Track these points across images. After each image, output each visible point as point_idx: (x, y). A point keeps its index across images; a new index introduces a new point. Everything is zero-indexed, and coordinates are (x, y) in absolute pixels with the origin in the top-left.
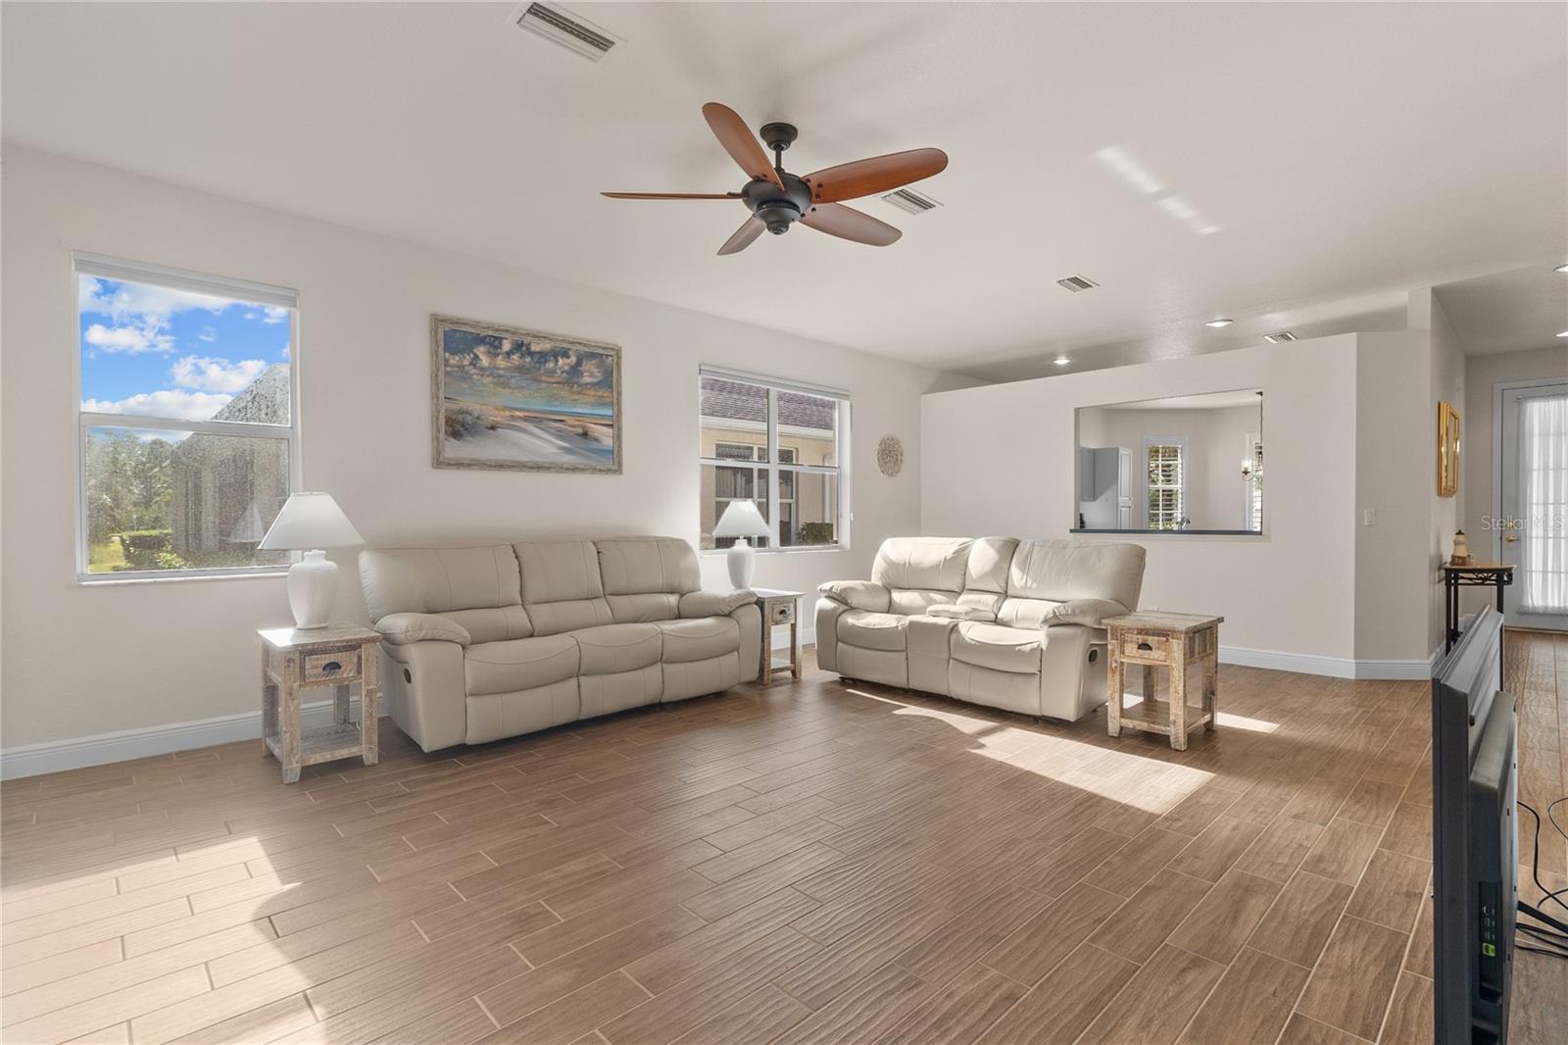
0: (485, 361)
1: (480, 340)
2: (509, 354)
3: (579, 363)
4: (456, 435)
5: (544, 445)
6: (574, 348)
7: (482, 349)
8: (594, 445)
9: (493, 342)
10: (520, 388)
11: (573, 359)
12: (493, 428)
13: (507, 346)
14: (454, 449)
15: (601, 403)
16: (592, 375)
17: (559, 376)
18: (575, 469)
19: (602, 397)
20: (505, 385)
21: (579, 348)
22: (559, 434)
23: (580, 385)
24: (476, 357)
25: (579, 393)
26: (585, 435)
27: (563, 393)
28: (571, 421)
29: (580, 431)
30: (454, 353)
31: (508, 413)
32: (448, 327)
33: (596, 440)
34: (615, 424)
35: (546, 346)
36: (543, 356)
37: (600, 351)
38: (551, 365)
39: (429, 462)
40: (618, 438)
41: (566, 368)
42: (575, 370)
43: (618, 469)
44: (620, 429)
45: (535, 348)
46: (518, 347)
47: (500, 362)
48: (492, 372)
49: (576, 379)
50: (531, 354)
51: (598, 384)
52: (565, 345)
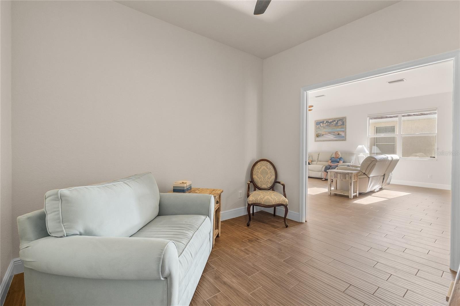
0: (322, 125)
1: (321, 122)
2: (325, 123)
3: (337, 122)
4: (318, 137)
5: (331, 137)
6: (336, 120)
7: (321, 123)
8: (341, 136)
9: (323, 122)
10: (327, 128)
11: (336, 121)
12: (323, 135)
13: (325, 122)
14: (318, 139)
15: (342, 128)
16: (340, 123)
17: (333, 125)
18: (336, 140)
19: (342, 127)
20: (325, 128)
21: (337, 119)
22: (334, 135)
23: (338, 126)
24: (321, 125)
25: (337, 127)
26: (339, 134)
27: (335, 128)
28: (336, 132)
29: (338, 134)
30: (317, 125)
31: (325, 133)
32: (317, 122)
33: (341, 135)
34: (345, 132)
35: (331, 120)
36: (331, 122)
37: (342, 119)
38: (332, 123)
39: (314, 141)
40: (345, 134)
41: (335, 123)
42: (337, 123)
43: (345, 140)
44: (346, 132)
45: (329, 121)
46: (327, 122)
47: (324, 125)
48: (323, 127)
49: (337, 125)
50: (329, 122)
51: (341, 125)
52: (335, 120)
